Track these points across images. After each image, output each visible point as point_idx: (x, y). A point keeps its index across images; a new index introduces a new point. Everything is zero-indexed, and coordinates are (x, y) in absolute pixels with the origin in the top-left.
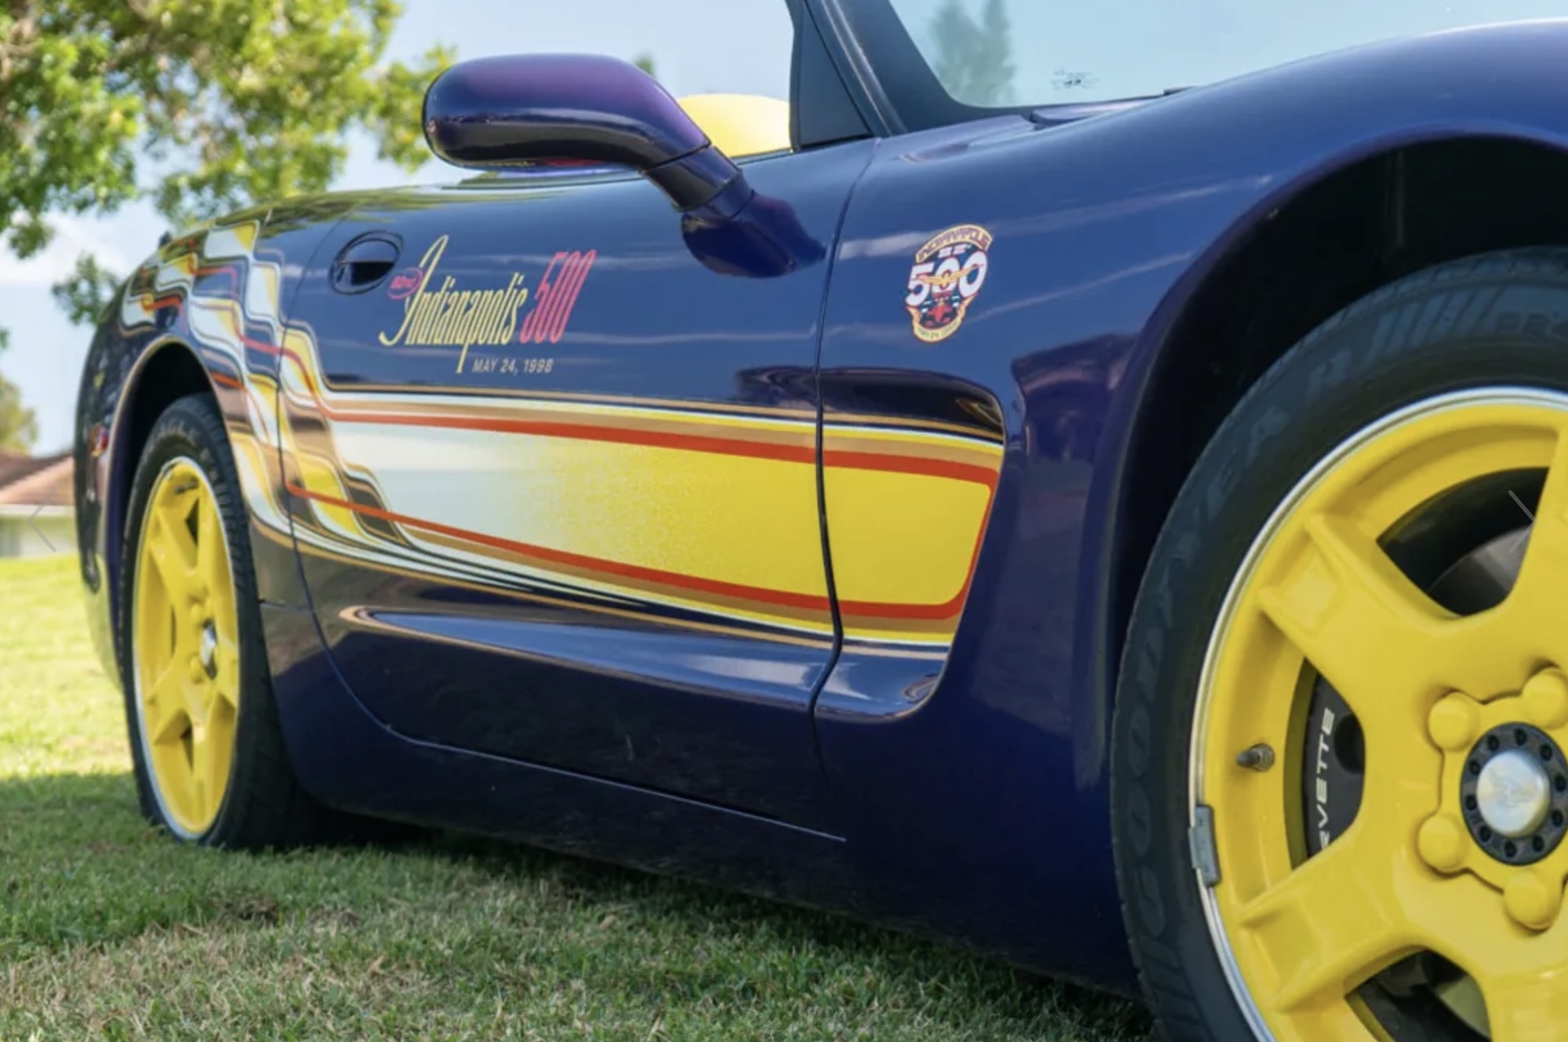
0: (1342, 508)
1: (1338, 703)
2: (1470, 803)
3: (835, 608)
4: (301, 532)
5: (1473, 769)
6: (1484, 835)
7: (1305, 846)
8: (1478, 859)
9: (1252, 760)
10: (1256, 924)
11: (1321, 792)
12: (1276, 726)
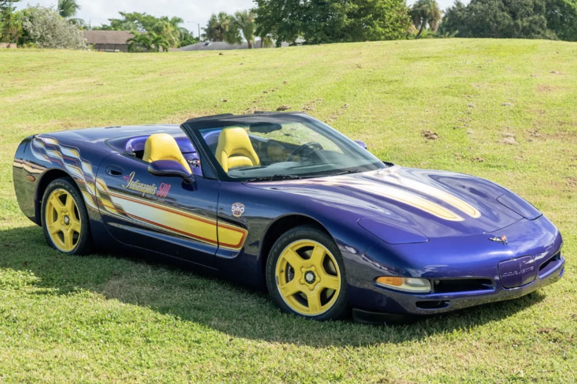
0: (292, 248)
1: (291, 266)
2: (305, 278)
3: (218, 243)
4: (101, 210)
5: (306, 274)
6: (307, 281)
7: (287, 281)
8: (306, 283)
9: (282, 271)
10: (283, 288)
11: (289, 275)
12: (284, 268)
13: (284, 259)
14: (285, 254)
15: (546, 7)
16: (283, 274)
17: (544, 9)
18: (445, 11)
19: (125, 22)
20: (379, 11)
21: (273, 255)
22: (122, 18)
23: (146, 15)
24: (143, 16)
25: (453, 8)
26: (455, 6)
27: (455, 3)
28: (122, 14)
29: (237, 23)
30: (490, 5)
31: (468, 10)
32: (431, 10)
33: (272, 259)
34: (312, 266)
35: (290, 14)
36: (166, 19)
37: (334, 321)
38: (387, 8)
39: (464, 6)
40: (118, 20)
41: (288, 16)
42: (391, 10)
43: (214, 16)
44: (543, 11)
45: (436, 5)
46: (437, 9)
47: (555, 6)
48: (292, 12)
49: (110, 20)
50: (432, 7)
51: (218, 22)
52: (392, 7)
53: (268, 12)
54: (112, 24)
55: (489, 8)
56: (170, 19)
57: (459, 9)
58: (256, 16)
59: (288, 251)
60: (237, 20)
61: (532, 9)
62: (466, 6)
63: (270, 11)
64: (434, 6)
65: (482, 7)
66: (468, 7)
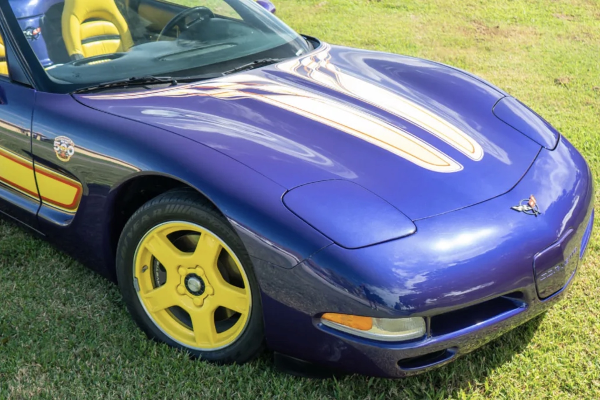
0: (159, 233)
1: (159, 262)
2: (186, 284)
3: (40, 197)
5: (187, 279)
6: (189, 290)
7: (156, 286)
8: (188, 294)
9: (145, 269)
10: (148, 299)
11: (157, 274)
12: (148, 263)
13: (146, 250)
14: (148, 242)
16: (148, 273)
21: (126, 242)
33: (124, 248)
34: (197, 266)
37: (241, 364)
59: (153, 237)
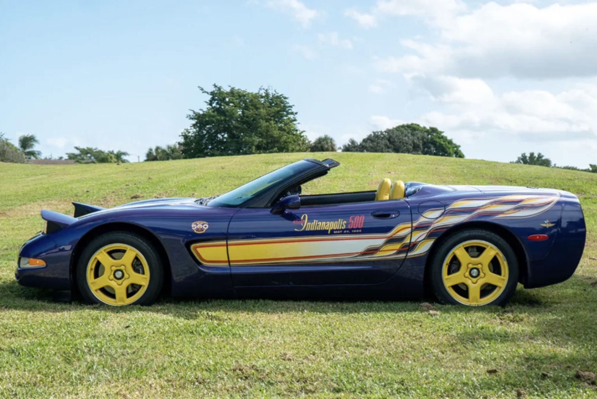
15: (423, 145)
17: (421, 146)
18: (342, 148)
19: (80, 155)
20: (283, 144)
22: (77, 152)
23: (97, 150)
24: (95, 151)
25: (349, 145)
26: (350, 144)
27: (350, 141)
28: (77, 148)
29: (168, 154)
30: (378, 143)
31: (361, 147)
32: (328, 146)
35: (210, 147)
36: (112, 153)
38: (290, 142)
39: (357, 144)
40: (73, 154)
41: (209, 148)
42: (293, 144)
43: (151, 150)
44: (420, 149)
45: (333, 142)
46: (334, 145)
47: (430, 145)
48: (212, 144)
49: (67, 154)
50: (330, 144)
51: (155, 154)
52: (295, 141)
53: (192, 145)
54: (69, 156)
55: (377, 145)
56: (115, 152)
57: (353, 146)
58: (182, 148)
60: (168, 152)
61: (411, 147)
62: (359, 144)
63: (194, 144)
64: (331, 142)
65: (371, 145)
66: (361, 144)
